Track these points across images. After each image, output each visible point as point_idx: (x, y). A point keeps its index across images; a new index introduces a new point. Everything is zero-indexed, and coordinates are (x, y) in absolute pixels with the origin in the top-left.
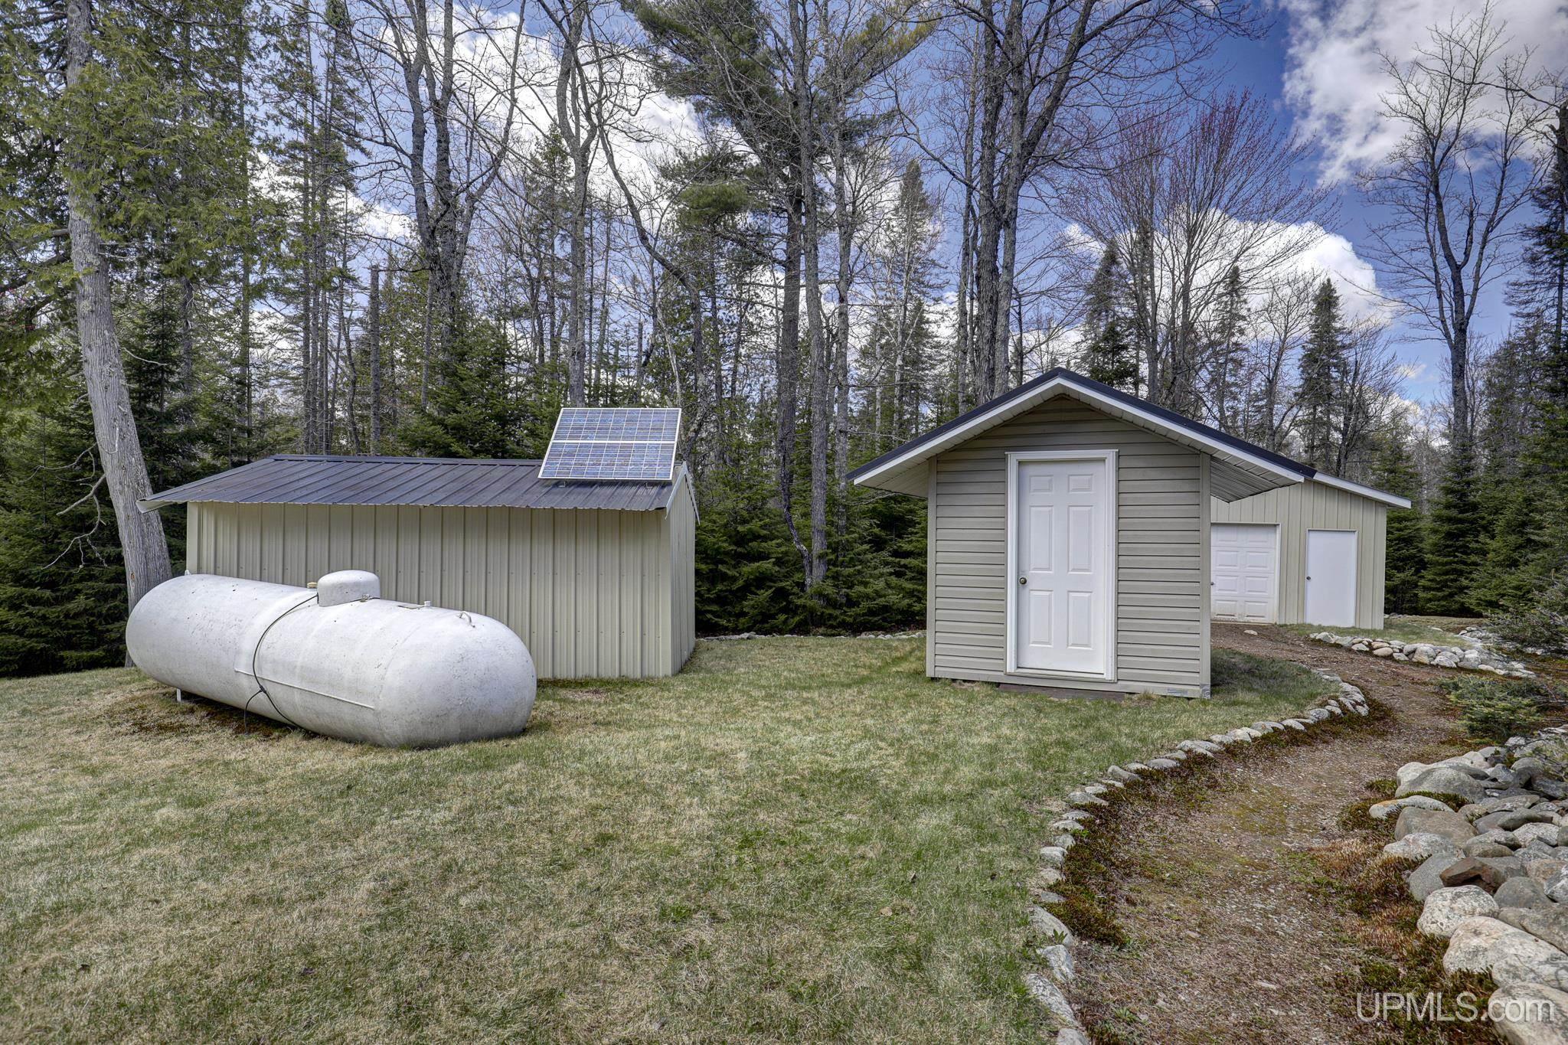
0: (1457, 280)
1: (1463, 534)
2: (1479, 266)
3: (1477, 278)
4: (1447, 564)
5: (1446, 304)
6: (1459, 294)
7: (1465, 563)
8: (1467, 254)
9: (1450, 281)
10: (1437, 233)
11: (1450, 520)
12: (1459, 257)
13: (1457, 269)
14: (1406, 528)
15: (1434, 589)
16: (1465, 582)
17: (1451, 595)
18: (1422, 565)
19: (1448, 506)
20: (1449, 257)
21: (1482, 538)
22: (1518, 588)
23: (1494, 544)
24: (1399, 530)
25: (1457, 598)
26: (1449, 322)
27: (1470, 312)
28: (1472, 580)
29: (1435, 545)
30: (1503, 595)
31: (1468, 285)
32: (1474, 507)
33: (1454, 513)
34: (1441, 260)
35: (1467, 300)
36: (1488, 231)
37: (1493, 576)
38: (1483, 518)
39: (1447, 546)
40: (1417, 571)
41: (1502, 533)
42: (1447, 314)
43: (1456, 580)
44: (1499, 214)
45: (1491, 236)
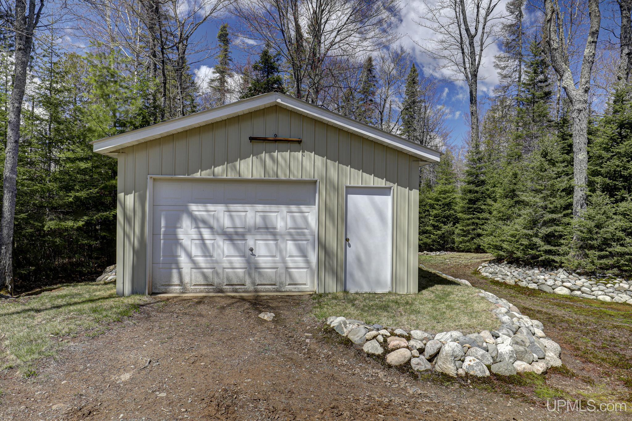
0: (471, 44)
1: (478, 200)
2: (482, 36)
3: (482, 45)
4: (469, 219)
5: (466, 60)
6: (473, 53)
7: (479, 219)
8: (476, 29)
9: (468, 46)
10: (461, 15)
11: (470, 191)
12: (473, 31)
13: (471, 37)
14: (448, 197)
15: (463, 236)
16: (480, 231)
17: (472, 239)
18: (456, 221)
19: (469, 183)
20: (467, 30)
21: (489, 201)
22: (513, 236)
23: (497, 205)
24: (445, 199)
25: (475, 241)
26: (468, 70)
27: (479, 64)
28: (483, 230)
29: (463, 207)
30: (503, 241)
31: (477, 50)
32: (483, 182)
33: (472, 187)
34: (464, 32)
35: (477, 58)
36: (487, 15)
37: (497, 227)
38: (488, 190)
39: (469, 208)
40: (454, 224)
41: (501, 197)
42: (467, 65)
43: (474, 229)
44: (492, 5)
45: (489, 18)
